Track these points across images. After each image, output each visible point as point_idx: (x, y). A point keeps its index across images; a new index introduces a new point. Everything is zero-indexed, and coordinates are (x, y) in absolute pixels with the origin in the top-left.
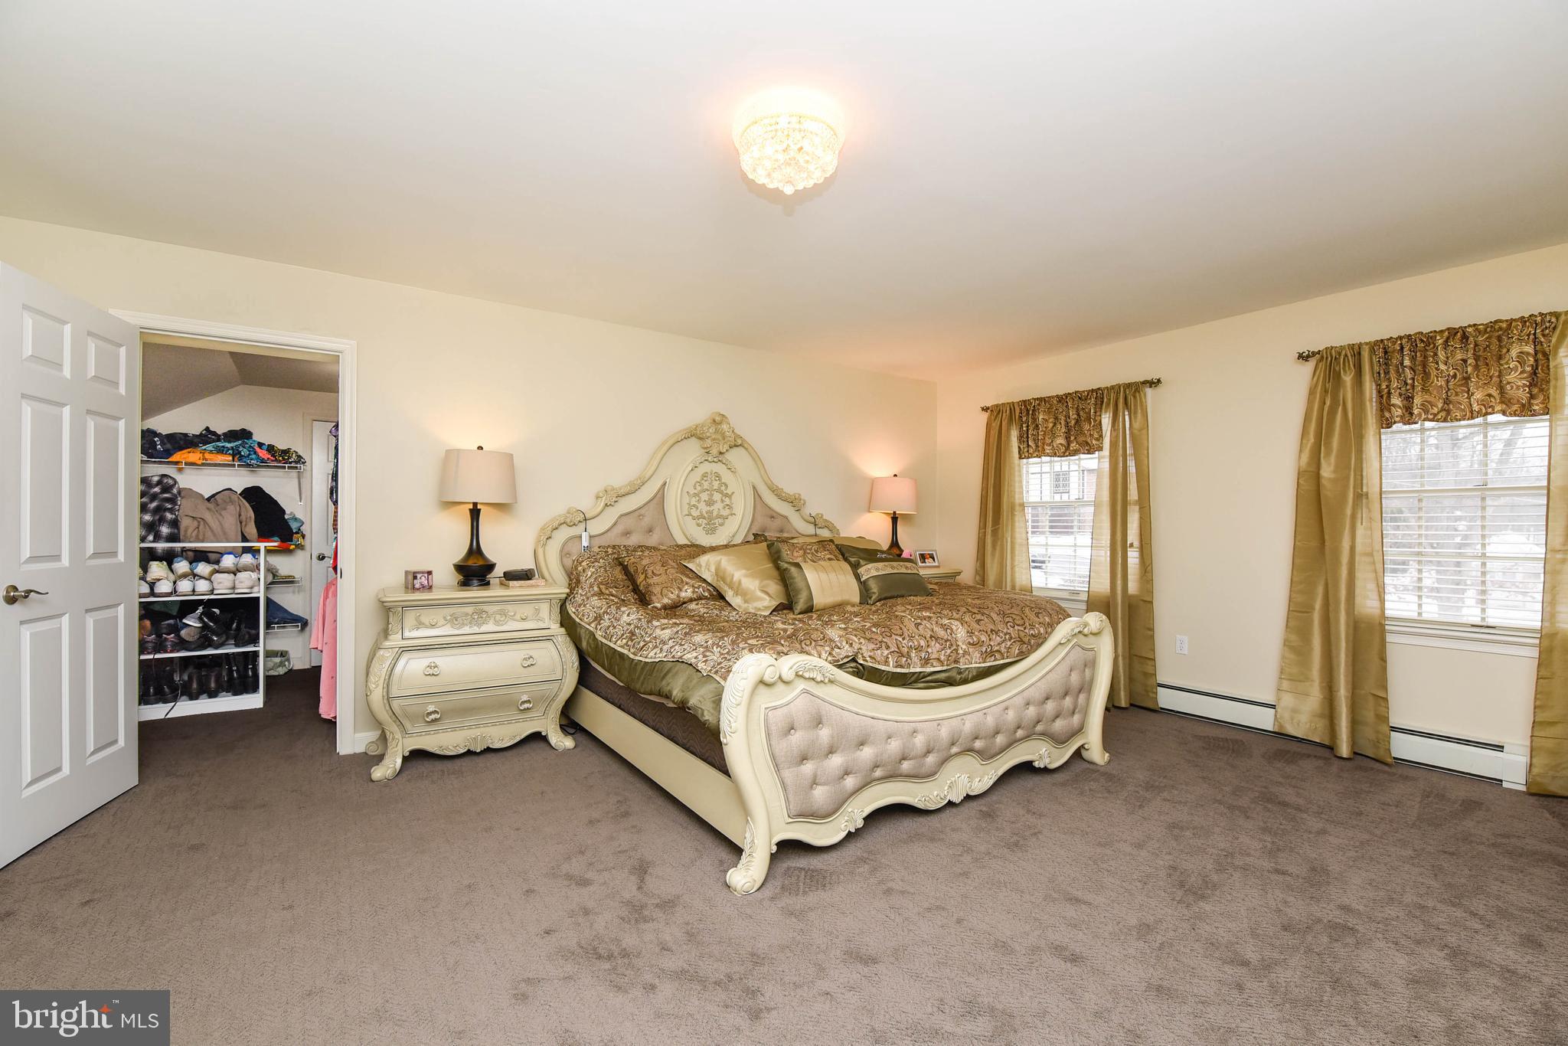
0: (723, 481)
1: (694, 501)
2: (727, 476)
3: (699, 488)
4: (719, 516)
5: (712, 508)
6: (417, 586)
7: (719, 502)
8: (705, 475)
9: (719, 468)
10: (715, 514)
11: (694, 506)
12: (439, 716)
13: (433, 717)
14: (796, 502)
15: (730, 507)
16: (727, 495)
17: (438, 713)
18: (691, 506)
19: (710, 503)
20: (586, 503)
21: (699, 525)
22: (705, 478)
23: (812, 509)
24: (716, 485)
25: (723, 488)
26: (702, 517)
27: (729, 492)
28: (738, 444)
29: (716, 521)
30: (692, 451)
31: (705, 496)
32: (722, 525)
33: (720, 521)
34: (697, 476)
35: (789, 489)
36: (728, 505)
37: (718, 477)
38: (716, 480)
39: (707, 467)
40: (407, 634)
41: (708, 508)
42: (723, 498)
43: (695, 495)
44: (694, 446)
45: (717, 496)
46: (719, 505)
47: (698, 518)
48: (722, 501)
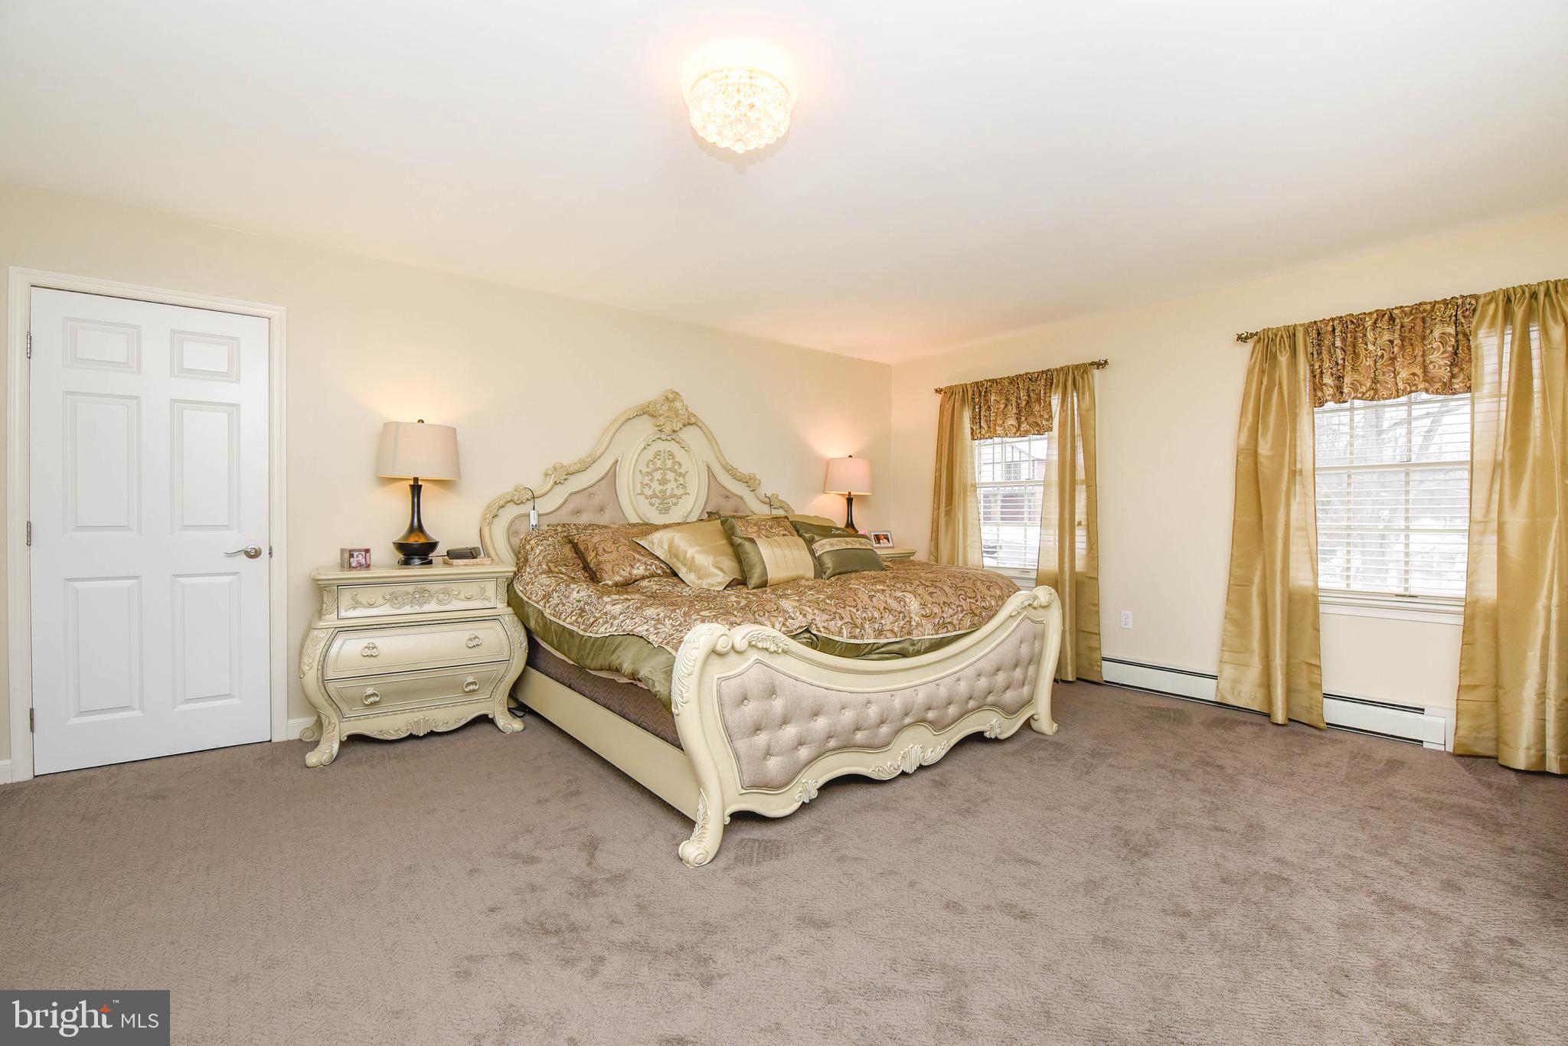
0: (677, 460)
1: (646, 481)
2: (680, 455)
3: (651, 467)
4: (673, 496)
5: (665, 487)
6: (354, 564)
7: (673, 481)
8: (658, 454)
9: (672, 447)
10: (668, 493)
11: (646, 485)
12: (378, 699)
13: (372, 699)
14: (750, 482)
15: (684, 486)
16: (680, 474)
17: (377, 695)
18: (644, 485)
19: (663, 482)
20: (534, 481)
21: (652, 505)
22: (658, 457)
23: (768, 489)
24: (669, 464)
25: (676, 467)
26: (655, 496)
27: (683, 471)
28: (692, 422)
29: (669, 500)
30: (645, 428)
31: (657, 475)
32: (675, 504)
33: (674, 500)
34: (650, 454)
35: (745, 469)
36: (681, 484)
37: (671, 455)
38: (669, 459)
39: (660, 446)
40: (343, 614)
41: (661, 487)
42: (677, 477)
43: (648, 474)
44: (646, 423)
45: (670, 475)
46: (672, 485)
47: (651, 497)
48: (676, 480)
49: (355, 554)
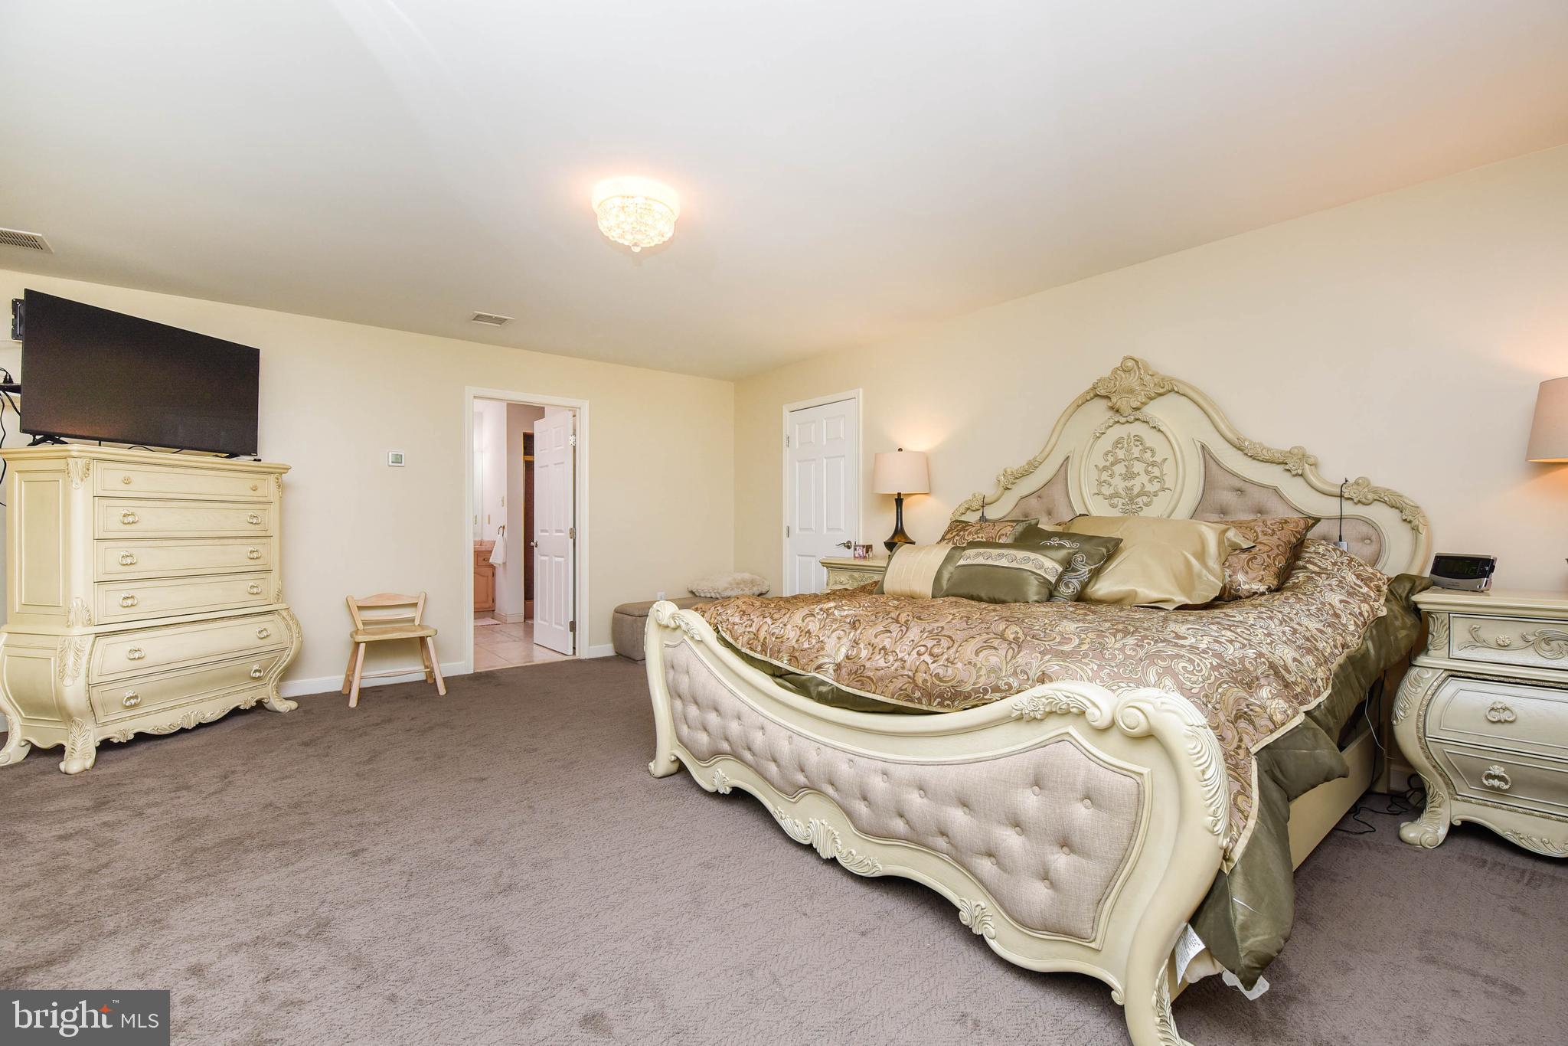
0: (1147, 445)
1: (1105, 476)
2: (1151, 438)
3: (1111, 459)
4: (1143, 493)
5: (1132, 482)
7: (1142, 473)
8: (1118, 443)
10: (1136, 490)
11: (1105, 482)
14: (1296, 464)
15: (1160, 479)
16: (1154, 464)
18: (1101, 483)
19: (1129, 476)
21: (1113, 506)
22: (1120, 446)
23: (1333, 474)
24: (1136, 452)
25: (1148, 454)
26: (1116, 495)
27: (1158, 459)
28: (1167, 388)
29: (1139, 500)
31: (1120, 469)
32: (1148, 505)
33: (1145, 498)
34: (1106, 443)
35: (1280, 441)
36: (1157, 477)
37: (1138, 439)
39: (1118, 432)
41: (1127, 484)
42: (1150, 469)
43: (1105, 468)
44: (1100, 407)
45: (1138, 467)
46: (1143, 478)
47: (1111, 497)
48: (1147, 472)
49: (858, 548)
